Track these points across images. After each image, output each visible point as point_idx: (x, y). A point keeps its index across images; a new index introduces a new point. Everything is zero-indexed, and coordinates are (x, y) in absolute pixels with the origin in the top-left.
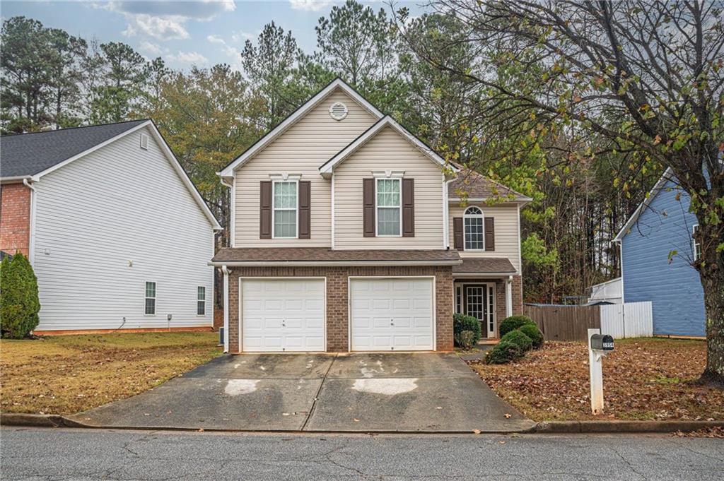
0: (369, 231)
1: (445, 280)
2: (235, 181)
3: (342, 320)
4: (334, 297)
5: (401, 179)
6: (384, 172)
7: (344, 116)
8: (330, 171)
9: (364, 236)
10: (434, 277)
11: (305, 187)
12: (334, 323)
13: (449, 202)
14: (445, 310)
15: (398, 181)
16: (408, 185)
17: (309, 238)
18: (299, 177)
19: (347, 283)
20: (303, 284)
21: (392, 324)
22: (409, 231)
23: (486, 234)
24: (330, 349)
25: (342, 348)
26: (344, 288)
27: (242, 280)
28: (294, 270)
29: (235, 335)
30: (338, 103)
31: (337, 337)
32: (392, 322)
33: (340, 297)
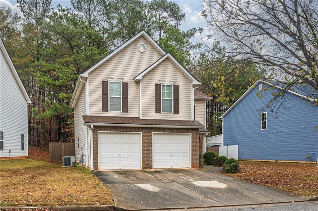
0: (158, 110)
1: (196, 135)
2: (88, 79)
3: (150, 153)
4: (146, 142)
5: (173, 85)
6: (165, 81)
7: (145, 50)
8: (141, 78)
9: (156, 113)
10: (191, 133)
11: (125, 86)
12: (146, 155)
13: (194, 98)
14: (196, 149)
15: (172, 86)
16: (176, 88)
17: (128, 112)
18: (122, 80)
19: (152, 136)
20: (129, 136)
21: (171, 156)
22: (176, 111)
24: (144, 168)
25: (149, 167)
26: (151, 138)
27: (99, 133)
28: (126, 129)
29: (96, 161)
30: (142, 43)
31: (147, 162)
32: (171, 155)
33: (149, 142)
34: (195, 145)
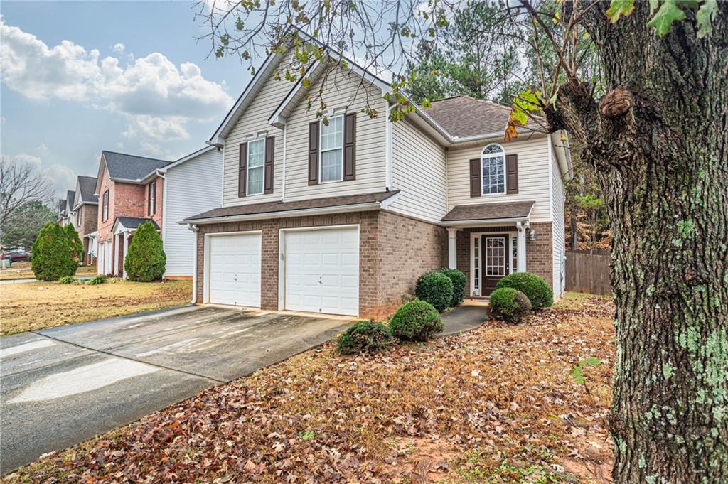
0: (313, 179)
1: (369, 229)
3: (273, 276)
4: (267, 251)
5: (343, 116)
6: (327, 112)
9: (309, 185)
10: (359, 225)
11: (270, 143)
12: (267, 279)
14: (369, 267)
15: (341, 118)
16: (350, 121)
17: (272, 193)
18: (266, 133)
19: (278, 236)
21: (320, 282)
22: (349, 175)
23: (507, 174)
24: (263, 307)
25: (273, 306)
26: (275, 242)
27: (207, 236)
29: (201, 288)
31: (269, 294)
32: (321, 280)
33: (272, 251)
34: (369, 256)
